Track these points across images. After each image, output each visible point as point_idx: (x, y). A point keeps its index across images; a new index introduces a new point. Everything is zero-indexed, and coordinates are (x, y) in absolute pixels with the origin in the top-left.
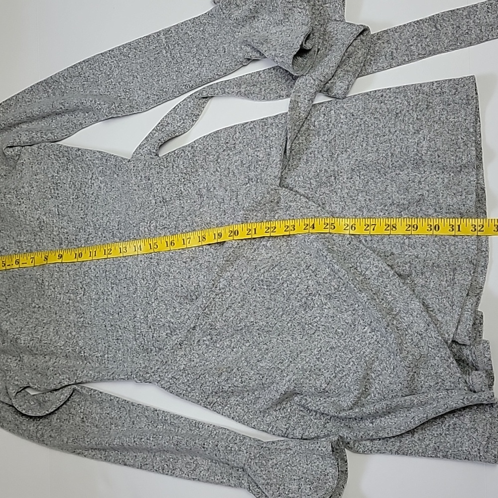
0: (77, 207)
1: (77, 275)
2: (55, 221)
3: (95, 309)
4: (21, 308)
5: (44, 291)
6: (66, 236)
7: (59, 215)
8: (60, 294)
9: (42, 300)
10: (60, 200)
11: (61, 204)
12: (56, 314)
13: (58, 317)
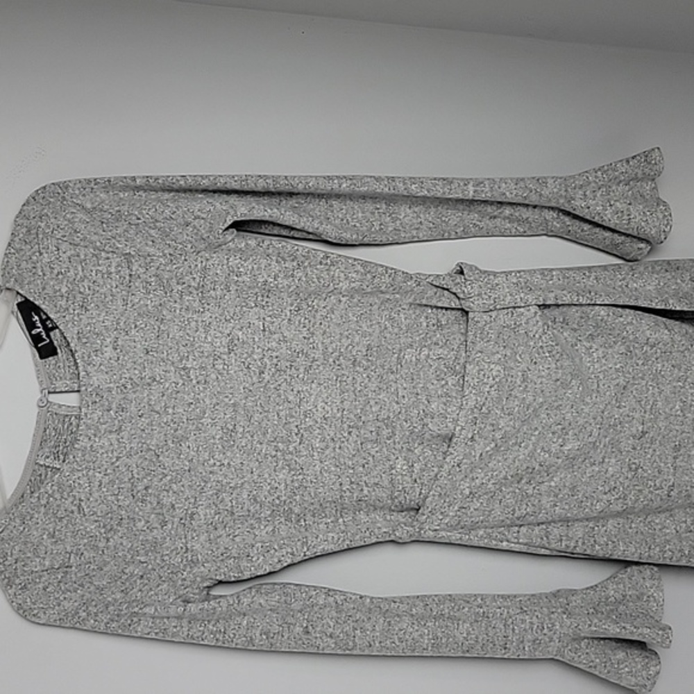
0: (297, 322)
1: (292, 416)
2: (257, 339)
3: (321, 462)
4: (187, 468)
5: (234, 441)
6: (275, 361)
7: (264, 330)
8: (261, 444)
9: (229, 454)
10: (270, 311)
11: (270, 316)
12: (252, 473)
13: (256, 477)
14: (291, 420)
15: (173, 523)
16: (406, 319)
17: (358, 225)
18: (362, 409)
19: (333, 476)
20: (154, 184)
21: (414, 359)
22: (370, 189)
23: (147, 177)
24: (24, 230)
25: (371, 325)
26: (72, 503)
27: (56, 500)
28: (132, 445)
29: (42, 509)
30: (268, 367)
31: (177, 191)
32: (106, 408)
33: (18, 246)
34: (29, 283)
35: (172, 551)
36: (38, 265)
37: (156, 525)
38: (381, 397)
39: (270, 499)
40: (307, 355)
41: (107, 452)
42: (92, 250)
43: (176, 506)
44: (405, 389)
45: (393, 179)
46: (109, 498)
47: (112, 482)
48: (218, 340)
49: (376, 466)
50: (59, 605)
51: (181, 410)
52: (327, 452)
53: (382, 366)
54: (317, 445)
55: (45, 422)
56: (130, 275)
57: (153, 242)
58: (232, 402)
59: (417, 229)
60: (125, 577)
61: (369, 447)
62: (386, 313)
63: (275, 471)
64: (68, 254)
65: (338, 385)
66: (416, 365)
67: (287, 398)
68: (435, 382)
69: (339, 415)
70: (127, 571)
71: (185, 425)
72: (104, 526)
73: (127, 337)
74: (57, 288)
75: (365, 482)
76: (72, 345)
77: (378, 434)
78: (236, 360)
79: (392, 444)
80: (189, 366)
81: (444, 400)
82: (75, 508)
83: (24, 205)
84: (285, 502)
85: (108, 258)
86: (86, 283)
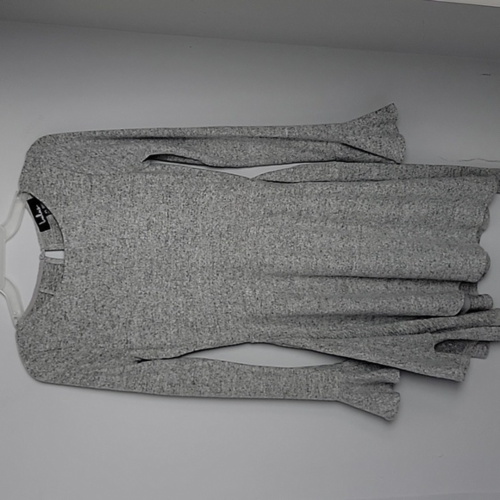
0: (187, 212)
1: (184, 266)
2: (164, 222)
3: (202, 291)
4: (125, 295)
5: (152, 280)
6: (174, 234)
7: (168, 217)
8: (167, 281)
9: (149, 287)
10: (171, 206)
11: (171, 209)
12: (163, 298)
13: (165, 300)
14: (184, 268)
15: (119, 326)
16: (252, 209)
17: (224, 157)
18: (225, 262)
19: (209, 299)
20: (106, 135)
21: (255, 233)
22: (228, 133)
23: (102, 131)
24: (32, 159)
25: (231, 213)
26: (61, 314)
27: (52, 312)
28: (94, 282)
29: (44, 317)
30: (170, 238)
31: (119, 139)
32: (79, 260)
33: (29, 168)
34: (36, 189)
35: (119, 342)
36: (40, 179)
37: (110, 327)
38: (236, 255)
39: (174, 313)
40: (193, 231)
41: (80, 286)
42: (70, 172)
43: (121, 316)
44: (250, 250)
45: (241, 128)
46: (82, 311)
47: (83, 303)
48: (141, 223)
49: (234, 293)
50: (54, 370)
51: (121, 262)
52: (205, 285)
53: (237, 237)
54: (200, 282)
55: (44, 268)
56: (91, 186)
57: (104, 167)
58: (150, 258)
59: (259, 159)
60: (91, 355)
61: (229, 282)
62: (240, 205)
63: (176, 297)
64: (57, 173)
65: (211, 248)
66: (257, 236)
67: (181, 256)
68: (268, 246)
69: (211, 265)
70: (93, 352)
71: (124, 271)
72: (80, 327)
73: (90, 221)
74: (51, 192)
75: (229, 302)
76: (60, 224)
77: (234, 275)
78: (152, 234)
79: (242, 281)
80: (125, 237)
81: (273, 256)
82: (63, 317)
83: (33, 145)
84: (183, 314)
85: (78, 176)
86: (67, 190)
